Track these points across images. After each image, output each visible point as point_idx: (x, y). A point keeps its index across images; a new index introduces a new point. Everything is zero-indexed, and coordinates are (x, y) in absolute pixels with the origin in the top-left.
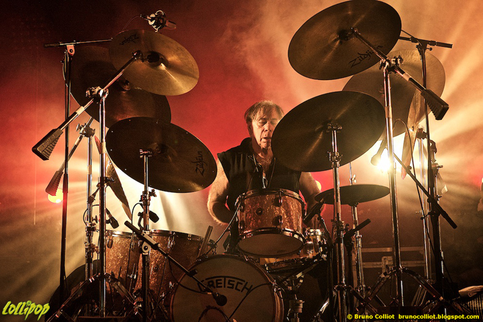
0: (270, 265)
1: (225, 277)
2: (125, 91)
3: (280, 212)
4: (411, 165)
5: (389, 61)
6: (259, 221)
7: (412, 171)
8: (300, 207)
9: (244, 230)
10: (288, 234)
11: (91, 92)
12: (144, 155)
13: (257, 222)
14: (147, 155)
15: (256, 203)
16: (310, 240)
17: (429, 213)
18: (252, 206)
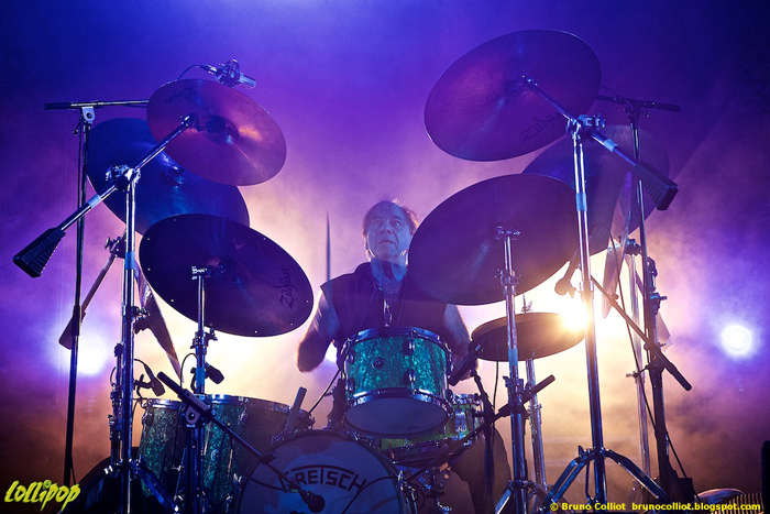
0: (397, 450)
1: (322, 467)
2: (178, 185)
3: (412, 363)
4: (618, 293)
5: (581, 122)
6: (378, 378)
7: (619, 301)
8: (444, 356)
9: (353, 392)
10: (424, 398)
11: (114, 173)
12: (198, 274)
13: (374, 379)
14: (202, 274)
15: (373, 350)
16: (460, 411)
17: (646, 366)
18: (367, 355)
